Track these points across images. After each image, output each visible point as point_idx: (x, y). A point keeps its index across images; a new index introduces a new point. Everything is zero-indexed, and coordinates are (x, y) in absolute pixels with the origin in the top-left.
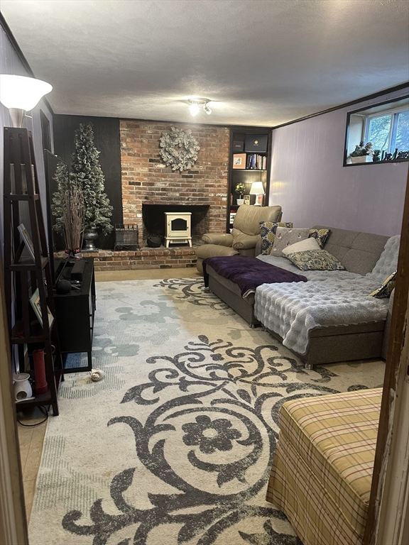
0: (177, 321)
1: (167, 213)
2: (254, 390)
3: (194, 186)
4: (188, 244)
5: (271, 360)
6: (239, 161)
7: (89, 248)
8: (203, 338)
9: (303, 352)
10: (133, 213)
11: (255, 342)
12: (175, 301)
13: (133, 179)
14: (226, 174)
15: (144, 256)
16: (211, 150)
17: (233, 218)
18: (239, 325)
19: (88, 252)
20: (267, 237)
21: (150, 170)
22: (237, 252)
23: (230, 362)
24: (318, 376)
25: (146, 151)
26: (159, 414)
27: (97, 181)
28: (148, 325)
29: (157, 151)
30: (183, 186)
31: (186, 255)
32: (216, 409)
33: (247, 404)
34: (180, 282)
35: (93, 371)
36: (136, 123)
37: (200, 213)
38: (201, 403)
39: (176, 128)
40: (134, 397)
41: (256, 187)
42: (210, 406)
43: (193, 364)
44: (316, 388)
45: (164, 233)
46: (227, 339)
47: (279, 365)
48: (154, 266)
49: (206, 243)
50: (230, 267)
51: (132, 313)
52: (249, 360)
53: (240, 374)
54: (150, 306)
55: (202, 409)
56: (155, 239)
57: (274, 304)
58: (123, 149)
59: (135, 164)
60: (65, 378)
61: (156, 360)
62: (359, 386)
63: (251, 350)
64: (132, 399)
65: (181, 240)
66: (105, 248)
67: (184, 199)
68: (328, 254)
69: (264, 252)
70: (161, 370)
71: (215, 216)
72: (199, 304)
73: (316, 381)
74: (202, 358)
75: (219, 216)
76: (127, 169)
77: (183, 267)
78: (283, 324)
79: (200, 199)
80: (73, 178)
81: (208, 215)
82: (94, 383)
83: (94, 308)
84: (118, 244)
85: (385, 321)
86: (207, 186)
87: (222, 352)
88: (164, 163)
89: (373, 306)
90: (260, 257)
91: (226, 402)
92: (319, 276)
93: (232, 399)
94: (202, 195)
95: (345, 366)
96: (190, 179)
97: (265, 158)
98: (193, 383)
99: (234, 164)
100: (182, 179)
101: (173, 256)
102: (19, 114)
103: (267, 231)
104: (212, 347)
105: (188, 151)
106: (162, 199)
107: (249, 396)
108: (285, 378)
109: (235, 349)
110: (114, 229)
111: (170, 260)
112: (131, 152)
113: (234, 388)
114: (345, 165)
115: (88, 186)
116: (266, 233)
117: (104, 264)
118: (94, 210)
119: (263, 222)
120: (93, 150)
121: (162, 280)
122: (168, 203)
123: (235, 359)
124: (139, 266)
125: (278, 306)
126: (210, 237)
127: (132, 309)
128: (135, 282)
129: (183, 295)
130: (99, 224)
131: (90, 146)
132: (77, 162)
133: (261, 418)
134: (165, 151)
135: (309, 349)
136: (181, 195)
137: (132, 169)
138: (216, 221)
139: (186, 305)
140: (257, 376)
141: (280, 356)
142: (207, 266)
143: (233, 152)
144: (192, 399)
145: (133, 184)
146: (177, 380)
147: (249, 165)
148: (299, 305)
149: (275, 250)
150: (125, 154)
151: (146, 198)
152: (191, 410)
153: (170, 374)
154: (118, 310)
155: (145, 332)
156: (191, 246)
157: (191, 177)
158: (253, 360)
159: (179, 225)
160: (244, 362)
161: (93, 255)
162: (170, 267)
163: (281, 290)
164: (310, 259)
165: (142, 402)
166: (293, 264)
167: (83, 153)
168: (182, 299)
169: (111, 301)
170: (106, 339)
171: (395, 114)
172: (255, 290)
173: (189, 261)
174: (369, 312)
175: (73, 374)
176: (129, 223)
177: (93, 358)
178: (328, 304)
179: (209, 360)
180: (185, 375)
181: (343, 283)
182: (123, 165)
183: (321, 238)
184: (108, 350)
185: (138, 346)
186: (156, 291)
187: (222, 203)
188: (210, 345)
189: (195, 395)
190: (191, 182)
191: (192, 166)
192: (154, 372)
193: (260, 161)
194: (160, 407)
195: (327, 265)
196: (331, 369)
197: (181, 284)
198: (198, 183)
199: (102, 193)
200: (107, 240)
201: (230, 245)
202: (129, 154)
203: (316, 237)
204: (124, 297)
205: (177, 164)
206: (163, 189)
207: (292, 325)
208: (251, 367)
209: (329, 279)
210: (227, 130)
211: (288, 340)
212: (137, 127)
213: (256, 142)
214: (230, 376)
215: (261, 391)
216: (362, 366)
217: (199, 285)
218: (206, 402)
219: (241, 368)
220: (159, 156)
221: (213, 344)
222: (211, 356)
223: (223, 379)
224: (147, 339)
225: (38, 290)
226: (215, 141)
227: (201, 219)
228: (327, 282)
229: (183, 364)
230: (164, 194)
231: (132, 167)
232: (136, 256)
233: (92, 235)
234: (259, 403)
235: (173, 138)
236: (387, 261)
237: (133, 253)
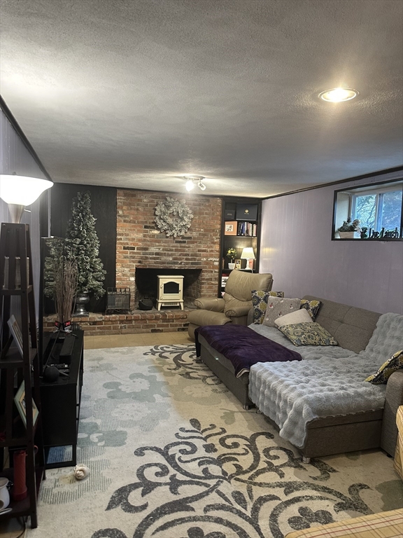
0: (168, 400)
1: (160, 277)
2: (250, 491)
3: (187, 251)
4: (180, 307)
5: (267, 451)
6: (230, 228)
7: (80, 312)
8: (195, 422)
9: (301, 445)
10: (126, 277)
11: (250, 428)
12: (166, 374)
13: (127, 244)
14: (218, 240)
15: (135, 320)
16: (204, 218)
17: (225, 281)
18: (233, 406)
19: (78, 316)
20: (259, 306)
21: (144, 236)
22: (229, 320)
23: (224, 455)
24: (316, 472)
25: (142, 219)
26: (148, 525)
27: (91, 247)
28: (137, 405)
29: (152, 218)
30: (176, 250)
31: (178, 318)
32: (208, 519)
33: (243, 510)
34: (171, 349)
35: (78, 467)
36: (132, 192)
37: (192, 276)
38: (193, 510)
39: (171, 198)
40: (121, 501)
41: (247, 253)
42: (203, 515)
43: (185, 458)
44: (316, 488)
45: (156, 295)
46: (220, 424)
47: (276, 457)
48: (144, 330)
49: (199, 308)
50: (223, 340)
51: (120, 390)
52: (244, 451)
53: (234, 470)
54: (140, 380)
55: (195, 519)
56: (147, 302)
57: (269, 388)
58: (119, 216)
59: (131, 230)
60: (47, 476)
61: (145, 452)
62: (360, 485)
63: (246, 439)
64: (118, 504)
65: (173, 303)
66: (95, 311)
67: (177, 263)
68: (320, 328)
69: (257, 321)
70: (150, 465)
71: (207, 280)
72: (191, 378)
73: (315, 479)
74: (194, 449)
75: (211, 279)
76: (122, 235)
77: (174, 331)
78: (279, 412)
79: (192, 263)
80: (68, 244)
81: (200, 278)
82: (77, 483)
83: (81, 384)
84: (109, 308)
85: (383, 409)
86: (199, 251)
87: (215, 440)
88: (158, 229)
89: (370, 394)
90: (252, 326)
91: (221, 509)
92: (313, 353)
93: (227, 504)
94: (195, 259)
95: (344, 459)
96: (183, 245)
97: (255, 226)
98: (184, 483)
99: (226, 230)
100: (176, 244)
101: (165, 320)
102: (19, 210)
103: (260, 300)
104: (204, 435)
105: (182, 219)
106: (155, 263)
107: (245, 500)
108: (282, 475)
109: (228, 437)
110: (106, 293)
111: (161, 323)
112: (126, 219)
113: (229, 489)
114: (333, 239)
115: (83, 252)
116: (258, 302)
117: (94, 329)
118: (87, 274)
119: (255, 291)
120: (90, 218)
121: (152, 347)
122: (161, 266)
123: (229, 451)
124: (130, 330)
125: (274, 391)
126: (203, 301)
127: (120, 384)
128: (125, 349)
129: (174, 366)
130: (91, 288)
131: (86, 214)
132: (73, 229)
133: (258, 529)
134: (160, 219)
135: (306, 442)
136: (174, 259)
137: (127, 235)
138: (208, 284)
139: (177, 379)
140: (252, 473)
141: (276, 445)
142: (200, 336)
143: (225, 220)
144: (182, 505)
145: (128, 248)
146: (166, 479)
147: (240, 231)
148: (296, 392)
149: (268, 319)
150: (120, 221)
151: (140, 262)
152: (182, 520)
153: (159, 470)
154: (106, 386)
155: (134, 414)
156: (182, 309)
157: (185, 242)
158: (248, 452)
159: (171, 288)
160: (239, 454)
161: (83, 319)
162: (161, 331)
163: (277, 373)
164: (303, 334)
165: (130, 509)
166: (286, 337)
167: (80, 220)
168: (173, 371)
169: (100, 374)
170: (92, 423)
171: (380, 194)
172: (249, 369)
173: (181, 325)
174: (367, 400)
175: (55, 471)
176: (121, 286)
177: (78, 448)
178: (325, 393)
179: (201, 452)
180: (175, 472)
181: (338, 362)
182: (119, 230)
183: (313, 310)
184: (94, 437)
185: (125, 433)
186: (146, 361)
187: (214, 267)
188: (203, 432)
189: (187, 500)
190: (184, 247)
191: (186, 232)
192: (142, 468)
193: (251, 229)
194: (148, 516)
195: (320, 340)
196: (329, 463)
197: (172, 352)
198: (191, 248)
199: (96, 257)
200: (98, 304)
201: (221, 310)
202: (125, 221)
203: (308, 308)
204: (113, 369)
205: (172, 231)
206: (157, 254)
207: (289, 414)
208: (246, 461)
209: (324, 358)
210: (219, 200)
211: (285, 431)
212: (134, 196)
213: (247, 211)
214: (224, 473)
215: (258, 492)
216: (362, 457)
217: (190, 353)
218: (198, 508)
219: (236, 462)
220: (154, 223)
221: (205, 430)
222: (204, 446)
223: (217, 477)
224: (135, 423)
225: (23, 383)
226: (208, 210)
227: (193, 281)
228: (322, 362)
229: (173, 456)
230: (158, 258)
231: (127, 232)
232: (127, 320)
233: (84, 299)
234: (256, 510)
235: (168, 207)
236: (380, 339)
237: (124, 317)
